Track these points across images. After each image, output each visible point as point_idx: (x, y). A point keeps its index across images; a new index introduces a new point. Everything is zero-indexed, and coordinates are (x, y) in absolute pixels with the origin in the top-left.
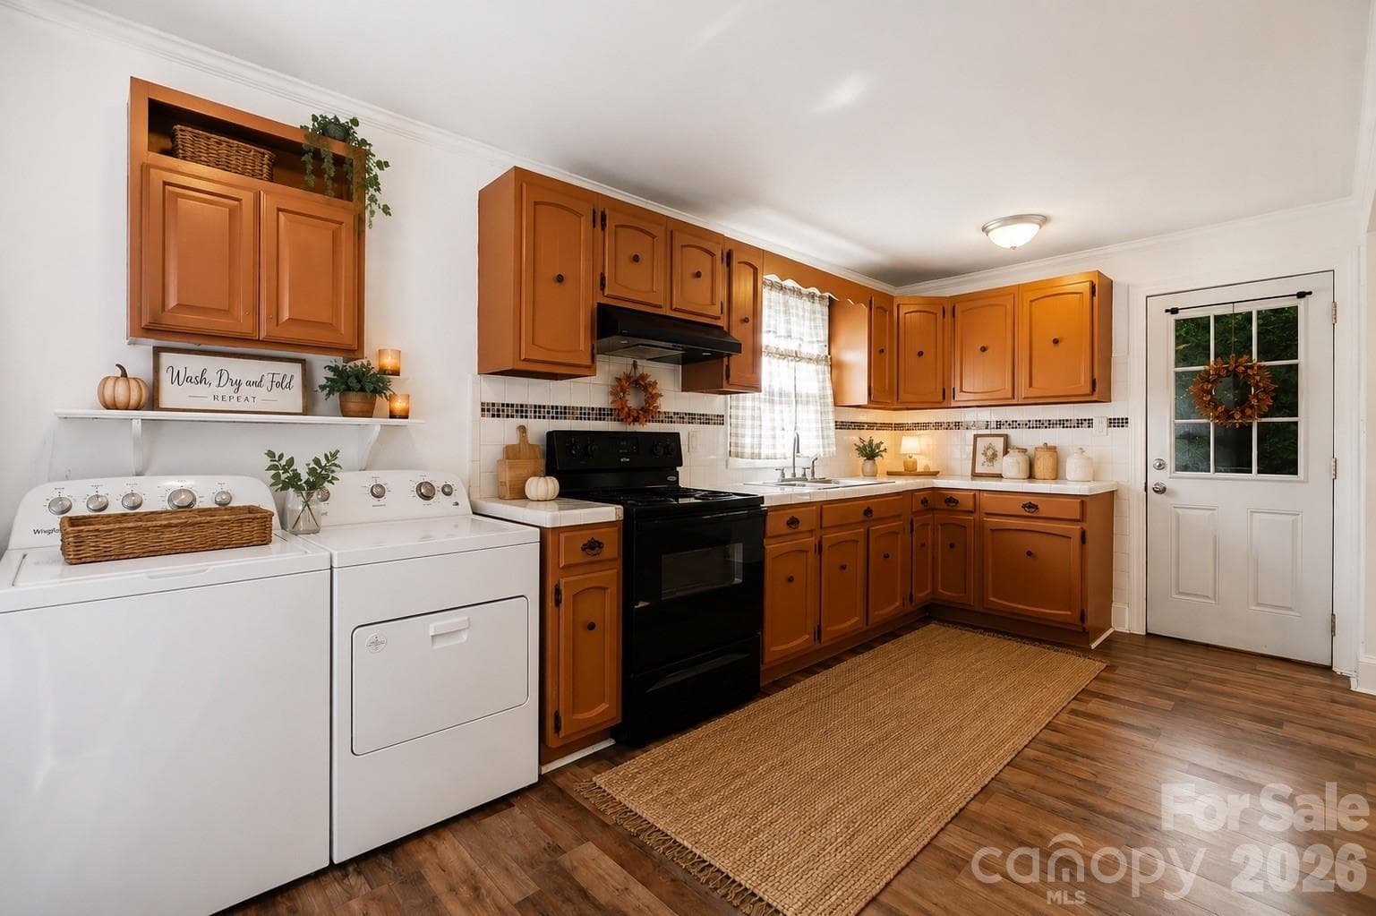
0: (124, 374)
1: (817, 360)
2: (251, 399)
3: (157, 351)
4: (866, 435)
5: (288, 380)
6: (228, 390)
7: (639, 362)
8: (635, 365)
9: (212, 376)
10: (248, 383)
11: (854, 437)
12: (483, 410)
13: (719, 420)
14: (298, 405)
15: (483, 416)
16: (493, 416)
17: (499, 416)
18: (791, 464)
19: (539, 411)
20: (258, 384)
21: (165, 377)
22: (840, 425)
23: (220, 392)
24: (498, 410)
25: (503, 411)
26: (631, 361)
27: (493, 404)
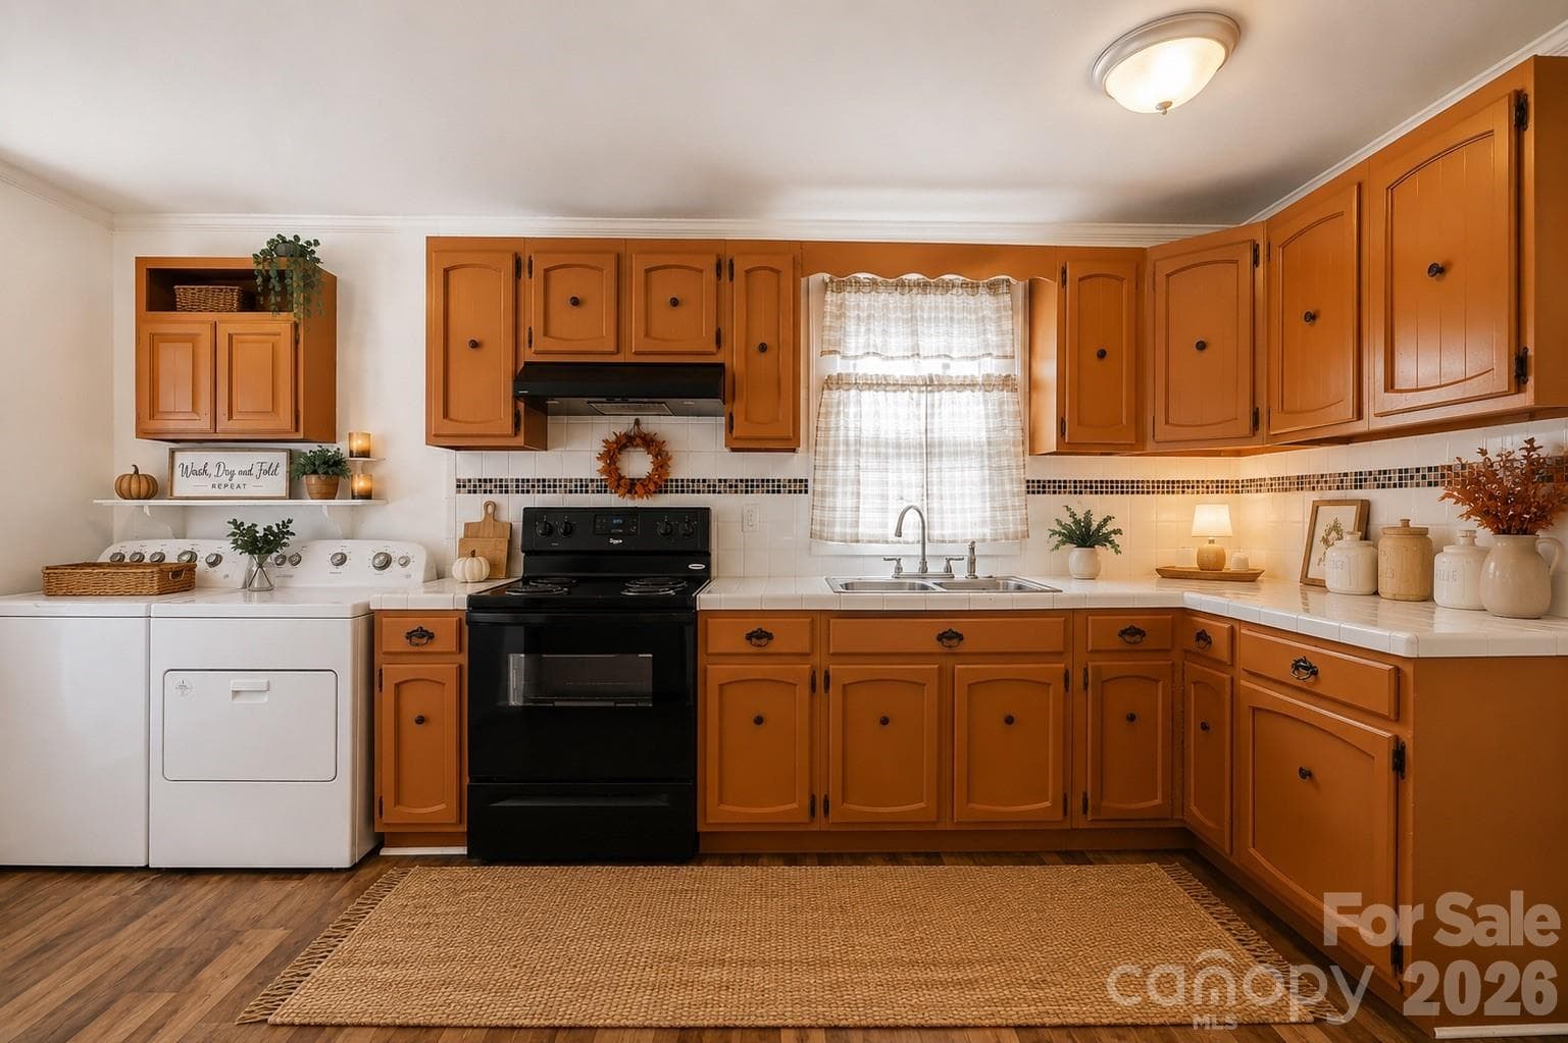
0: (137, 472)
1: (988, 385)
2: (242, 487)
3: (172, 452)
4: (1083, 504)
5: (273, 468)
6: (225, 479)
7: (643, 419)
8: (637, 422)
9: (212, 470)
10: (241, 473)
11: (1056, 509)
12: (459, 486)
13: (800, 486)
14: (282, 490)
15: (459, 492)
16: (469, 492)
17: (475, 492)
18: (920, 553)
19: (524, 486)
20: (249, 473)
21: (178, 471)
22: (1037, 487)
23: (216, 481)
24: (475, 486)
25: (480, 486)
26: (632, 419)
27: (470, 481)
